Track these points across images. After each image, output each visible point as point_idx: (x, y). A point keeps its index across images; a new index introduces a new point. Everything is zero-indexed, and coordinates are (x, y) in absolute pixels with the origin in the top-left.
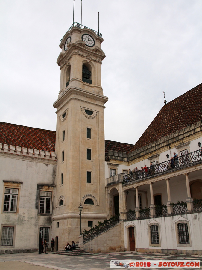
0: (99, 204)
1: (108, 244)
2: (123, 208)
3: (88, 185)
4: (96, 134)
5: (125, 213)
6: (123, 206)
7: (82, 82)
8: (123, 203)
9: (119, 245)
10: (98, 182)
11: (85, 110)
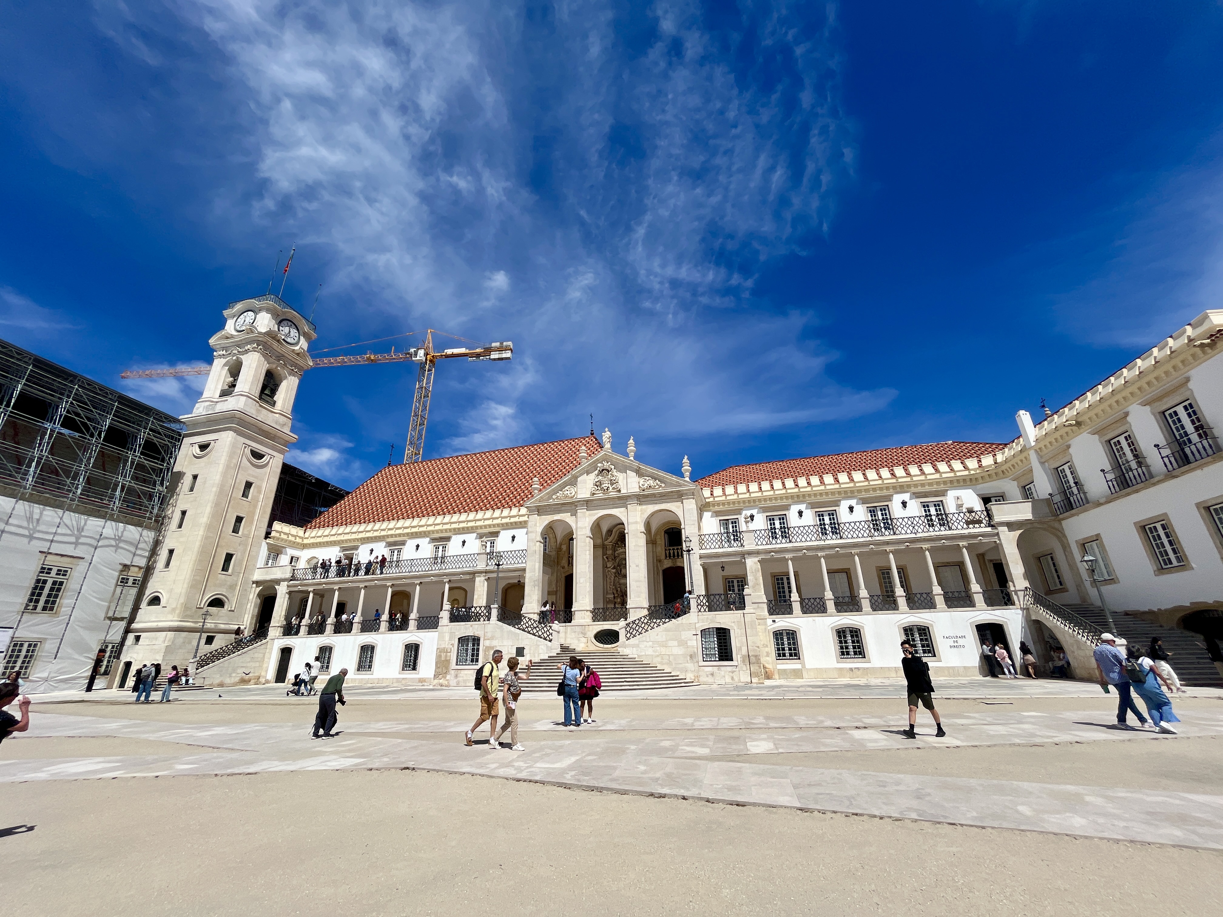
0: (233, 609)
1: (238, 674)
2: (280, 618)
3: (222, 577)
4: (259, 492)
5: (281, 627)
6: (280, 615)
7: (258, 402)
8: (282, 611)
9: (256, 675)
10: (243, 572)
11: (251, 450)
